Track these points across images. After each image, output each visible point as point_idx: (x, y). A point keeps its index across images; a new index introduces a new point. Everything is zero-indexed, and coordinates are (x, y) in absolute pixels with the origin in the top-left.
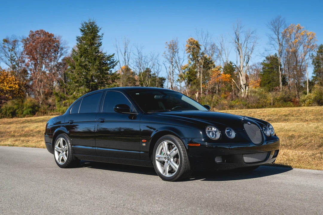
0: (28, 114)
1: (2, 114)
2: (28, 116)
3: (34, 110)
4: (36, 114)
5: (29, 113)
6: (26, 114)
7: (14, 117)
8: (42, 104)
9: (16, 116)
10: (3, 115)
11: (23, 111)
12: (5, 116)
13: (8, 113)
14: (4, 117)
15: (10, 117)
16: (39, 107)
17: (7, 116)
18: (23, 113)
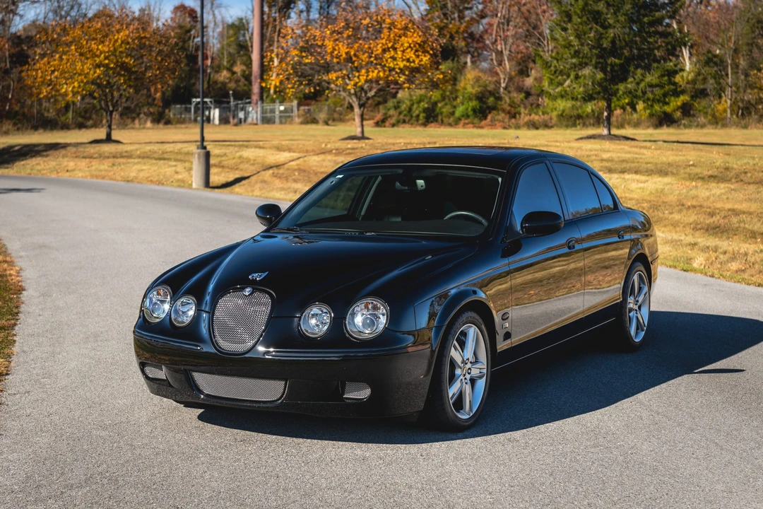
0: (468, 116)
1: (400, 113)
2: (467, 121)
3: (485, 106)
4: (489, 117)
5: (471, 113)
6: (463, 116)
7: (432, 122)
8: (505, 89)
9: (437, 121)
10: (402, 117)
11: (455, 107)
12: (407, 119)
13: (417, 112)
14: (404, 122)
15: (420, 122)
16: (499, 98)
17: (414, 119)
18: (453, 113)
